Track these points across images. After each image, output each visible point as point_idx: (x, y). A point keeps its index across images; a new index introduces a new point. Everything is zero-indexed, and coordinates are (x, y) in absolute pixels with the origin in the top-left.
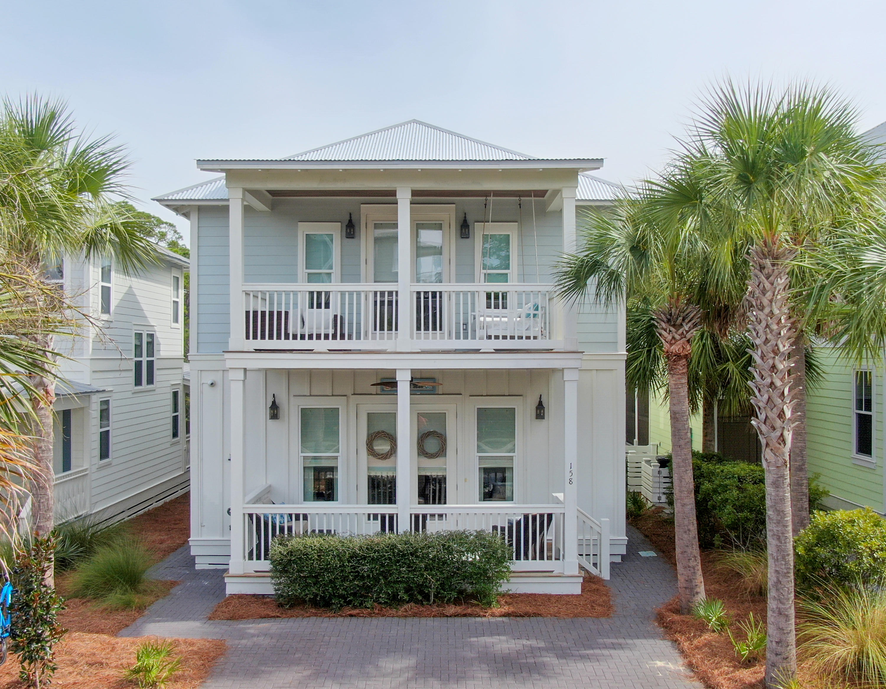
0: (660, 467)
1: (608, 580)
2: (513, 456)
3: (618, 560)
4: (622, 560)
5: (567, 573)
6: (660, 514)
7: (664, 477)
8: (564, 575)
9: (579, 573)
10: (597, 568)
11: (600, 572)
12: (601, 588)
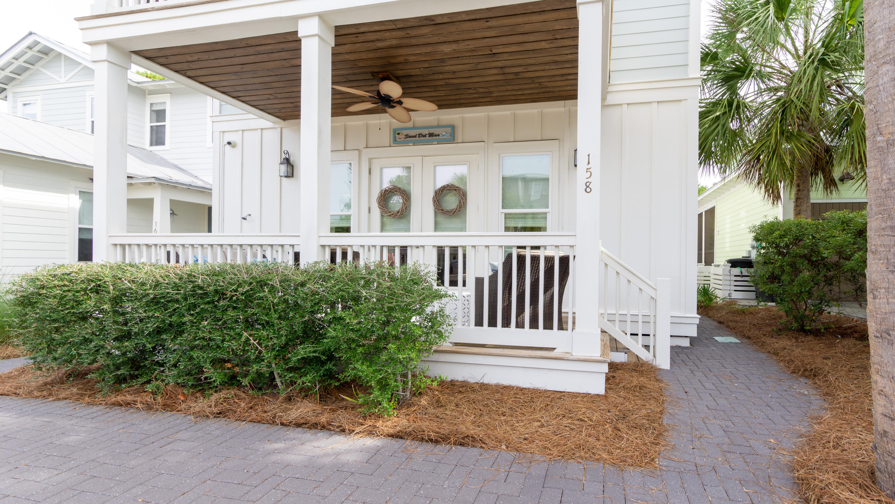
0: (731, 267)
1: (667, 370)
2: (546, 213)
3: (686, 343)
4: (691, 345)
5: (577, 354)
6: (734, 306)
7: (735, 276)
8: (571, 357)
9: (602, 355)
10: (649, 351)
11: (654, 356)
12: (651, 385)
